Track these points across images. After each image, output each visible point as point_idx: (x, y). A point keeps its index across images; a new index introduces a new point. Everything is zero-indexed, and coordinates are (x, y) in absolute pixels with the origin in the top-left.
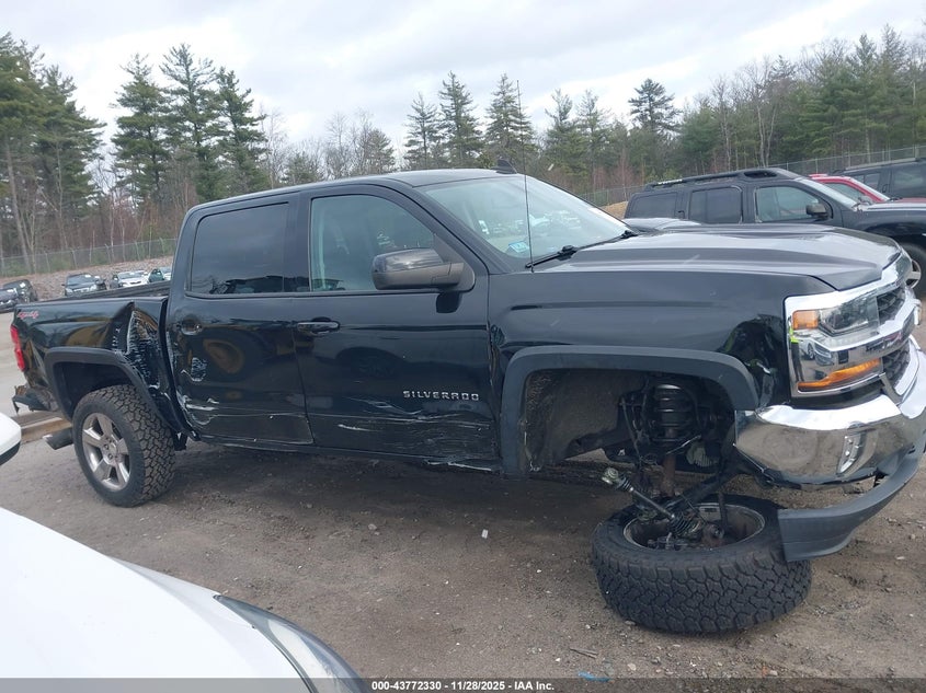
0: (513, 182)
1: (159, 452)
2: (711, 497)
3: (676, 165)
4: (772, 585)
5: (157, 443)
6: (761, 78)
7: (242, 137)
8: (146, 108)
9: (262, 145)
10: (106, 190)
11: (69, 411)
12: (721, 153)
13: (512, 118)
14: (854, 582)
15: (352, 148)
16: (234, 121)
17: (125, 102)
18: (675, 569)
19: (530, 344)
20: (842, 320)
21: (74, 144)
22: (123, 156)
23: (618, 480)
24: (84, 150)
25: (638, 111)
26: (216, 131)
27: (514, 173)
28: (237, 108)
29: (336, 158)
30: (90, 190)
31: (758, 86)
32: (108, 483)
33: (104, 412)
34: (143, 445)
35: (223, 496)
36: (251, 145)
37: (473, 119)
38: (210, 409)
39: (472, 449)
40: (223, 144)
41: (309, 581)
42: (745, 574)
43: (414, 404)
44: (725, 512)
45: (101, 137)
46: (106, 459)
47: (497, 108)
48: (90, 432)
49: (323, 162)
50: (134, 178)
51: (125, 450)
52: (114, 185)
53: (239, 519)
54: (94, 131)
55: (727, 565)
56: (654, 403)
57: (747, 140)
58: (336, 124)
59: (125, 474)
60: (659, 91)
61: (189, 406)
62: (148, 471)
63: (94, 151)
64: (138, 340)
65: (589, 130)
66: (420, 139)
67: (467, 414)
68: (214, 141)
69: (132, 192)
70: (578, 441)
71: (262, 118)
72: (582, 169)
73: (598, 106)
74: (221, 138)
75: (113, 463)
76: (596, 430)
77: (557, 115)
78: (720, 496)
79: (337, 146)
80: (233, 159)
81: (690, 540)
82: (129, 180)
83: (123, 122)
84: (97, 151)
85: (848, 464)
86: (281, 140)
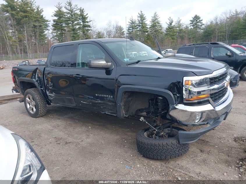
0: (132, 43)
1: (43, 105)
2: (169, 127)
3: (201, 40)
4: (176, 149)
5: (42, 103)
6: (228, 16)
7: (85, 26)
8: (60, 17)
9: (90, 29)
10: (50, 38)
11: (23, 93)
12: (215, 37)
13: (157, 24)
14: (201, 151)
15: (113, 30)
16: (83, 22)
17: (55, 15)
18: (152, 143)
19: (124, 84)
20: (200, 84)
21: (42, 26)
22: (54, 30)
23: (143, 120)
24: (44, 28)
25: (192, 24)
26: (78, 24)
27: (134, 40)
28: (84, 18)
29: (109, 33)
30: (46, 38)
31: (228, 18)
32: (31, 111)
33: (30, 94)
34: (39, 103)
35: (58, 117)
36: (87, 28)
37: (146, 24)
38: (53, 95)
39: (111, 110)
40: (79, 28)
41: (71, 139)
42: (169, 146)
43: (98, 98)
44: (171, 131)
45: (49, 25)
46: (31, 106)
47: (153, 21)
48: (27, 99)
49: (105, 34)
50: (56, 36)
51: (35, 104)
52: (52, 37)
53: (60, 123)
54: (48, 23)
55: (164, 143)
56: (157, 102)
57: (222, 33)
58: (109, 23)
59: (35, 110)
60: (199, 18)
61: (49, 94)
62: (40, 109)
63: (47, 28)
64: (38, 77)
65: (178, 29)
66: (131, 29)
67: (109, 101)
68: (77, 27)
69: (56, 39)
70: (139, 110)
71: (90, 21)
72: (175, 39)
73: (181, 22)
74: (79, 26)
75: (32, 107)
76: (143, 108)
77: (169, 24)
78: (171, 126)
79: (109, 30)
80: (82, 32)
81: (159, 137)
82: (55, 36)
83: (54, 21)
84: (48, 28)
85: (198, 120)
86: (95, 27)
